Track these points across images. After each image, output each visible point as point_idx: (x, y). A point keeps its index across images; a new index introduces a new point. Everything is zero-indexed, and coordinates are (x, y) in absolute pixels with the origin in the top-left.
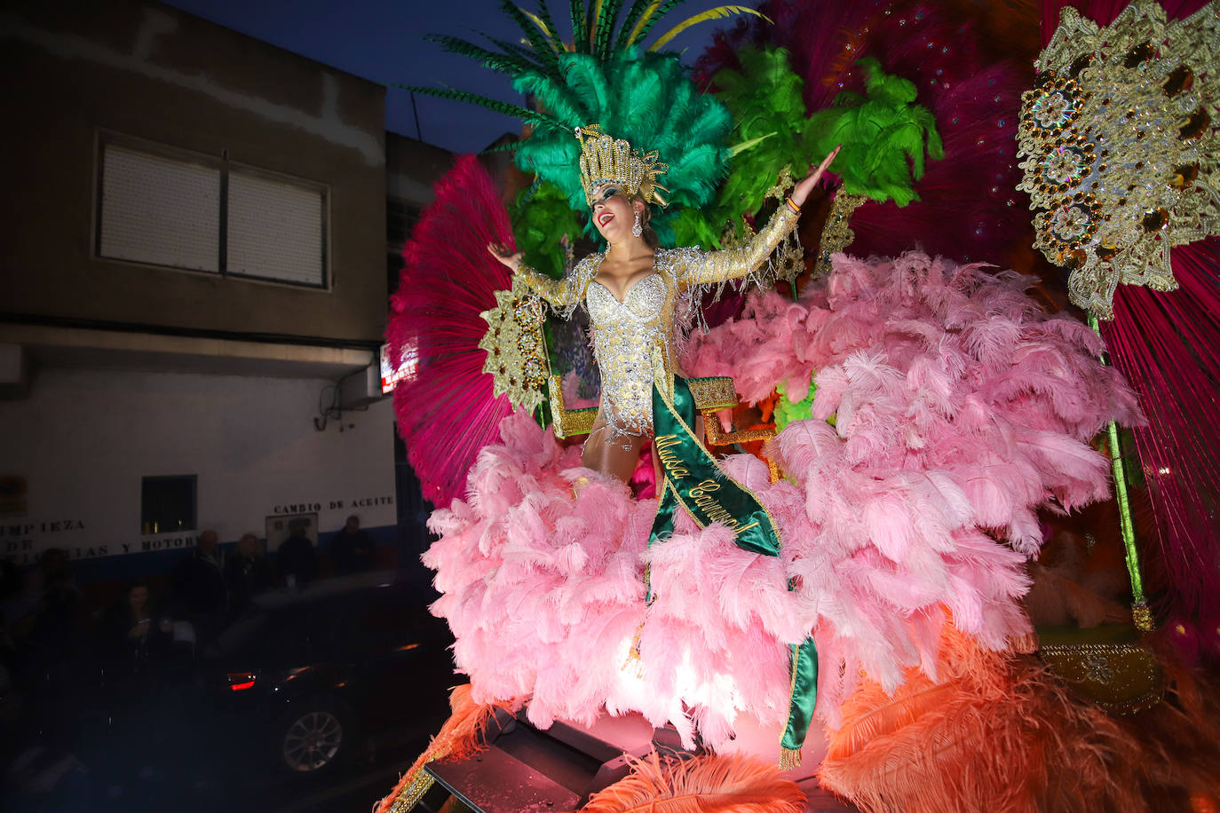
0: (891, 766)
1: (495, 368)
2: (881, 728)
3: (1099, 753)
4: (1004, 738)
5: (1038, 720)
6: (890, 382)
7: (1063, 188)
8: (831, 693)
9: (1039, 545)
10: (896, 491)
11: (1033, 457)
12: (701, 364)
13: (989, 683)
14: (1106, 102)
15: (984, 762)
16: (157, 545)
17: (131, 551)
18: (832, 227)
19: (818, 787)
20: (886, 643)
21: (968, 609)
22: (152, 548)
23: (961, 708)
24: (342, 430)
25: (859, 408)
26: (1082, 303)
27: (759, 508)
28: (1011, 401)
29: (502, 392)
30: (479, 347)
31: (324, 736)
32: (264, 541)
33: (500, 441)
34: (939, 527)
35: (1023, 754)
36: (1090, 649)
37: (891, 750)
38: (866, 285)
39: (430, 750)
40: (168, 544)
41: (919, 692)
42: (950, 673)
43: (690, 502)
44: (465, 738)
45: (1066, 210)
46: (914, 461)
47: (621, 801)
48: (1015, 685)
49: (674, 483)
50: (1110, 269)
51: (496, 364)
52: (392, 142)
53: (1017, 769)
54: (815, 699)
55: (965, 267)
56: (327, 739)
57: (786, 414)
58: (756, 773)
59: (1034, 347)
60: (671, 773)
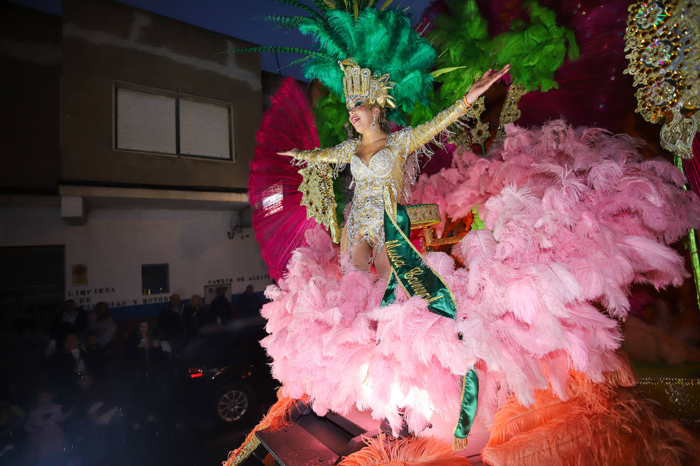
0: (528, 452)
1: (307, 202)
2: (522, 426)
3: (675, 452)
4: (606, 438)
5: (631, 427)
6: (530, 205)
7: (657, 70)
8: (489, 404)
9: (627, 311)
10: (528, 277)
11: (629, 254)
12: (426, 197)
13: (596, 402)
14: (690, 6)
15: (592, 453)
16: (150, 300)
17: (138, 303)
18: (507, 109)
19: (481, 462)
20: (523, 374)
21: (578, 355)
22: (148, 303)
23: (576, 418)
24: (242, 238)
25: (508, 222)
26: (669, 147)
27: (444, 286)
28: (616, 216)
29: (311, 216)
30: (298, 190)
31: (239, 403)
32: (204, 299)
33: (307, 245)
34: (557, 300)
35: (620, 450)
36: (671, 381)
37: (527, 443)
38: (527, 144)
39: (261, 423)
40: (156, 301)
41: (549, 405)
42: (571, 393)
43: (404, 281)
44: (280, 418)
45: (659, 85)
46: (545, 257)
47: (360, 462)
48: (615, 404)
49: (396, 270)
50: (691, 123)
51: (308, 200)
52: (266, 77)
53: (615, 459)
54: (476, 408)
55: (590, 130)
56: (240, 405)
57: (478, 226)
58: (441, 451)
59: (633, 179)
60: (390, 447)
